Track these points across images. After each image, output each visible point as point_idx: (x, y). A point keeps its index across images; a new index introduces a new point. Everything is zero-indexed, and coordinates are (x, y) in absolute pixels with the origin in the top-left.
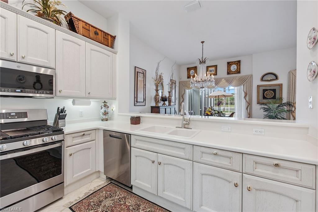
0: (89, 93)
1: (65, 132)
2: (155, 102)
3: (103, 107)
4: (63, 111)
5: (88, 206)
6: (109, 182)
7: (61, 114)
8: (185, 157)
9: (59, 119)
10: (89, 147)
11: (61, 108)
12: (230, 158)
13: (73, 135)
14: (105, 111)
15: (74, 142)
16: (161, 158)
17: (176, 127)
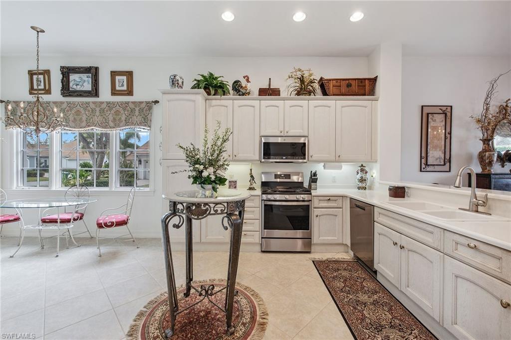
0: (339, 156)
1: (312, 194)
2: (481, 164)
3: (359, 171)
4: (315, 174)
5: (327, 267)
6: (355, 260)
7: (314, 179)
8: (433, 245)
9: (312, 182)
10: (335, 214)
11: (313, 172)
12: (500, 259)
13: (320, 198)
14: (362, 177)
15: (320, 204)
16: (404, 241)
17: (459, 209)
